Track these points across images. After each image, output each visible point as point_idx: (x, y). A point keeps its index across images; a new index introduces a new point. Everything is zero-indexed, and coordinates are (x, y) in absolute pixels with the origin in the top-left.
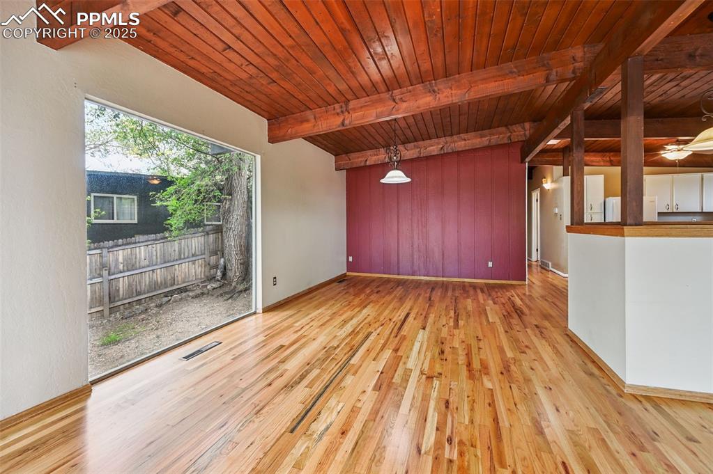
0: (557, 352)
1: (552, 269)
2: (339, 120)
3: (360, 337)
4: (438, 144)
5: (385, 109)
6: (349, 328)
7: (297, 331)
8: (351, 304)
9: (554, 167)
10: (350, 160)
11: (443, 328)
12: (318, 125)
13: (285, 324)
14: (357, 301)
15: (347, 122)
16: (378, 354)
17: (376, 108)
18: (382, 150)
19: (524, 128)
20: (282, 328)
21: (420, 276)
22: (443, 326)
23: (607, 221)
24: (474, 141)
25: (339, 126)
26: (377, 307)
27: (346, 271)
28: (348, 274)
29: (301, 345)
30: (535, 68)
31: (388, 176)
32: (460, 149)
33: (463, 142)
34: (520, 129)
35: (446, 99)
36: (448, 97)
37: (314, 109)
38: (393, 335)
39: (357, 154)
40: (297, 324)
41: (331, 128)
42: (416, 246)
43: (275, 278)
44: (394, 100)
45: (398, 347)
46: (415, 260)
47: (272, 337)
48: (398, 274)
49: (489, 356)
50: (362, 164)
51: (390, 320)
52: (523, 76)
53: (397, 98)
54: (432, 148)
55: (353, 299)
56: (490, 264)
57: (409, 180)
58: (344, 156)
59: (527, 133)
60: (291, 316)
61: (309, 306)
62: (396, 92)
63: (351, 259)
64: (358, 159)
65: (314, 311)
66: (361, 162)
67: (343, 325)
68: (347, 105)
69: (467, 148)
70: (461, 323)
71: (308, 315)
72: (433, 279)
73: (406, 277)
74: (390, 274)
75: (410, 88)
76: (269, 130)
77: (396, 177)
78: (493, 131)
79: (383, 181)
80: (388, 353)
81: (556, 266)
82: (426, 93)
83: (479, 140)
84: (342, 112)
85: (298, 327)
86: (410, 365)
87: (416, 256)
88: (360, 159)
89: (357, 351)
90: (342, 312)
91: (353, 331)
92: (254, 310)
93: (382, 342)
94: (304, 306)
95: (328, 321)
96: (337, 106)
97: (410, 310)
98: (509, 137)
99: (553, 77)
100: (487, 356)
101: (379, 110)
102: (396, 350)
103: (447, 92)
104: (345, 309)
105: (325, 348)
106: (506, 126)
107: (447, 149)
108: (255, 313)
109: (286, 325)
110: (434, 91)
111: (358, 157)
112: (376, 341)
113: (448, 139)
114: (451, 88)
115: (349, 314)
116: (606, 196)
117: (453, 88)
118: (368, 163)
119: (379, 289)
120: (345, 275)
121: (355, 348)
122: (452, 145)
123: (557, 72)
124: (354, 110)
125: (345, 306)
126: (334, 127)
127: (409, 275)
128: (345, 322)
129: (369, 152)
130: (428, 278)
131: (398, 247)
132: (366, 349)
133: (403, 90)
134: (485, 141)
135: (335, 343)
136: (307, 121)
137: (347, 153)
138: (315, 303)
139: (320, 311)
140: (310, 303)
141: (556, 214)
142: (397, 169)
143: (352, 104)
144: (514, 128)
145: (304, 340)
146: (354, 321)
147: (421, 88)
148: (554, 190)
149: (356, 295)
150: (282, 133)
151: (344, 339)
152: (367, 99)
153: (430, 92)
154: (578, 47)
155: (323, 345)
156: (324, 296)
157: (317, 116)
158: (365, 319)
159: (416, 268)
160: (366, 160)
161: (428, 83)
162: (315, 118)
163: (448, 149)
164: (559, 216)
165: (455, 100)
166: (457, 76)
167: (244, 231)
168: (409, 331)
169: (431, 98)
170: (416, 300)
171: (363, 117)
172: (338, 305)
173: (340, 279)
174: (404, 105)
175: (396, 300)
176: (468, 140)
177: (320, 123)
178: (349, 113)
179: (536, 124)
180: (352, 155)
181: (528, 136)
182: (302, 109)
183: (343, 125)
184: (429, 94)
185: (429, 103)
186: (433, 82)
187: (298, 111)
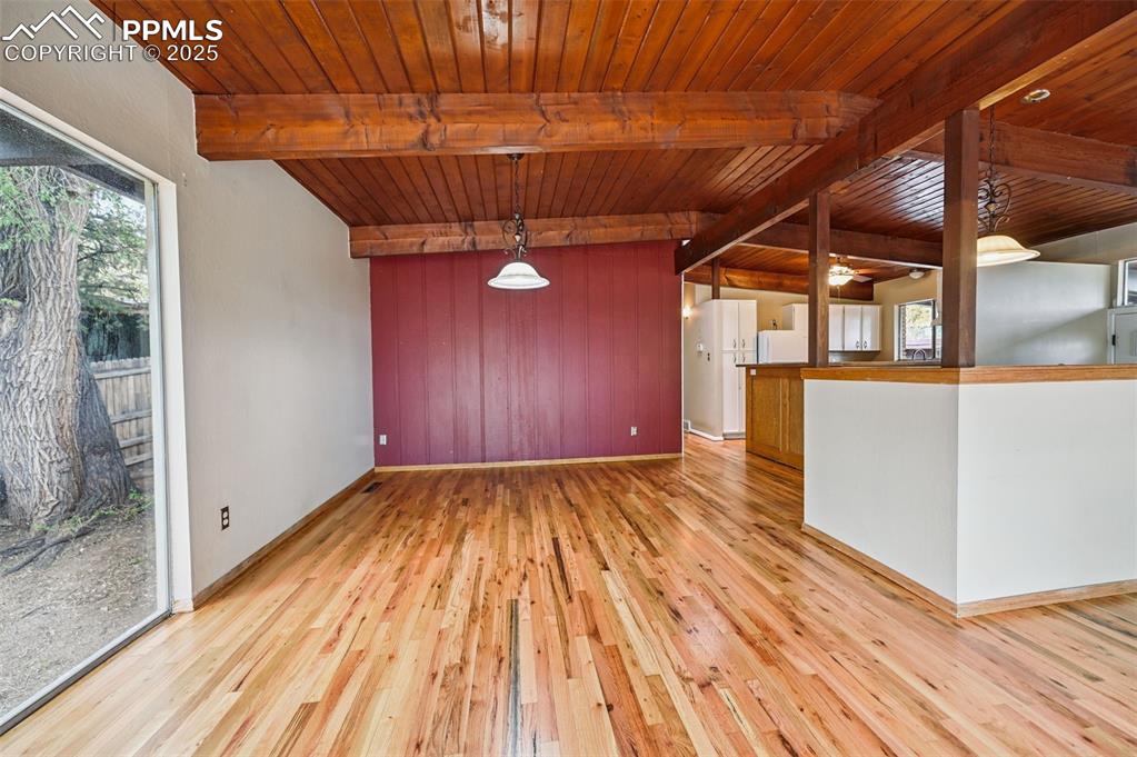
0: (823, 568)
1: (694, 431)
2: (413, 132)
3: (499, 619)
4: (562, 227)
5: (523, 127)
6: (458, 601)
7: (330, 646)
8: (427, 539)
9: (698, 286)
10: (387, 238)
11: (636, 559)
12: (357, 134)
13: (285, 629)
14: (434, 530)
15: (434, 139)
16: (566, 656)
17: (504, 123)
18: (456, 227)
19: (688, 219)
20: (280, 645)
21: (523, 460)
22: (633, 554)
23: (760, 362)
24: (619, 230)
25: (413, 146)
26: (486, 534)
27: (373, 466)
28: (378, 470)
29: (364, 687)
30: (779, 110)
31: (503, 272)
32: (597, 242)
33: (602, 230)
34: (684, 220)
35: (642, 134)
36: (645, 129)
37: (347, 92)
38: (562, 597)
39: (402, 229)
40: (319, 623)
41: (393, 146)
42: (515, 406)
43: (226, 510)
44: (543, 114)
45: (593, 627)
46: (514, 433)
47: (261, 682)
48: (484, 461)
49: (751, 602)
50: (415, 250)
51: (532, 561)
52: (763, 119)
53: (551, 110)
54: (551, 233)
55: (424, 525)
56: (634, 431)
57: (544, 283)
58: (371, 228)
59: (694, 227)
60: (290, 601)
61: (325, 562)
62: (547, 97)
63: (383, 440)
64: (404, 239)
65: (347, 574)
66: (412, 245)
67: (439, 597)
68: (433, 100)
69: (609, 241)
70: (655, 541)
71: (337, 585)
72: (546, 462)
73: (498, 465)
74: (466, 462)
75: (575, 95)
76: (201, 121)
77: (519, 276)
78: (648, 217)
79: (493, 283)
80: (583, 647)
81: (697, 425)
82: (605, 113)
83: (627, 228)
84: (422, 114)
85: (324, 630)
86: (649, 666)
87: (515, 426)
88: (409, 240)
89: (517, 662)
90: (416, 562)
91: (473, 609)
92: (161, 609)
93: (553, 620)
94: (314, 564)
95: (397, 594)
96: (408, 98)
97: (553, 531)
98: (670, 231)
99: (801, 132)
100: (748, 604)
101: (510, 127)
102: (595, 634)
103: (646, 120)
104: (421, 553)
105: (434, 676)
106: (666, 213)
107: (576, 238)
108: (167, 617)
109: (287, 632)
110: (621, 112)
111: (406, 235)
112: (538, 622)
113: (578, 220)
114: (651, 114)
115: (435, 566)
116: (760, 328)
117: (655, 114)
118: (427, 249)
119: (464, 495)
120: (372, 474)
121: (505, 653)
122: (586, 232)
123: (806, 125)
124: (452, 115)
125: (415, 547)
126: (400, 146)
127: (502, 461)
128: (441, 587)
129: (429, 228)
130: (537, 463)
131: (483, 410)
132: (533, 651)
133: (559, 95)
134: (635, 233)
135: (451, 655)
136: (326, 118)
137: (379, 224)
138: (335, 552)
139: (362, 569)
140: (324, 556)
141: (701, 352)
142: (521, 261)
143: (446, 102)
144: (677, 217)
145: (363, 670)
146: (459, 581)
147: (597, 101)
148: (696, 320)
149: (426, 515)
150: (244, 136)
151: (466, 635)
152: (483, 96)
153: (613, 112)
154: (831, 92)
155: (425, 667)
156: (352, 528)
157: (354, 110)
158: (480, 570)
159: (515, 448)
160: (423, 243)
161: (609, 93)
162: (347, 115)
163: (579, 239)
164: (705, 357)
165: (658, 137)
166: (661, 93)
167: (69, 390)
168: (585, 579)
169: (616, 125)
170: (547, 507)
171: (473, 136)
172: (399, 547)
173: (369, 485)
174: (565, 128)
175: (511, 515)
176: (611, 227)
177: (362, 129)
178: (439, 120)
179: (704, 215)
180: (391, 229)
181: (694, 232)
182: (311, 84)
183: (425, 145)
184: (612, 117)
185: (612, 133)
186: (619, 94)
187: (300, 87)
